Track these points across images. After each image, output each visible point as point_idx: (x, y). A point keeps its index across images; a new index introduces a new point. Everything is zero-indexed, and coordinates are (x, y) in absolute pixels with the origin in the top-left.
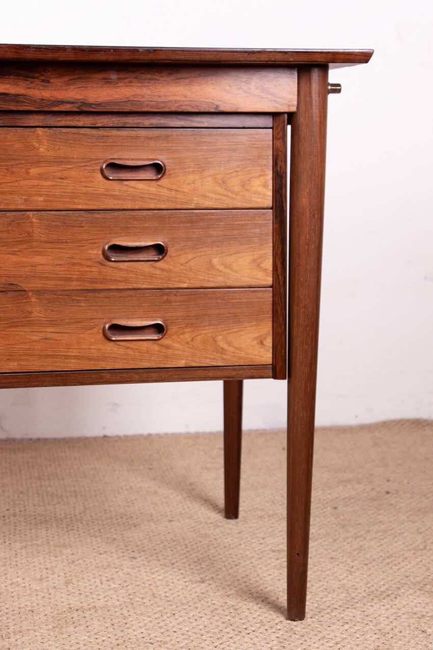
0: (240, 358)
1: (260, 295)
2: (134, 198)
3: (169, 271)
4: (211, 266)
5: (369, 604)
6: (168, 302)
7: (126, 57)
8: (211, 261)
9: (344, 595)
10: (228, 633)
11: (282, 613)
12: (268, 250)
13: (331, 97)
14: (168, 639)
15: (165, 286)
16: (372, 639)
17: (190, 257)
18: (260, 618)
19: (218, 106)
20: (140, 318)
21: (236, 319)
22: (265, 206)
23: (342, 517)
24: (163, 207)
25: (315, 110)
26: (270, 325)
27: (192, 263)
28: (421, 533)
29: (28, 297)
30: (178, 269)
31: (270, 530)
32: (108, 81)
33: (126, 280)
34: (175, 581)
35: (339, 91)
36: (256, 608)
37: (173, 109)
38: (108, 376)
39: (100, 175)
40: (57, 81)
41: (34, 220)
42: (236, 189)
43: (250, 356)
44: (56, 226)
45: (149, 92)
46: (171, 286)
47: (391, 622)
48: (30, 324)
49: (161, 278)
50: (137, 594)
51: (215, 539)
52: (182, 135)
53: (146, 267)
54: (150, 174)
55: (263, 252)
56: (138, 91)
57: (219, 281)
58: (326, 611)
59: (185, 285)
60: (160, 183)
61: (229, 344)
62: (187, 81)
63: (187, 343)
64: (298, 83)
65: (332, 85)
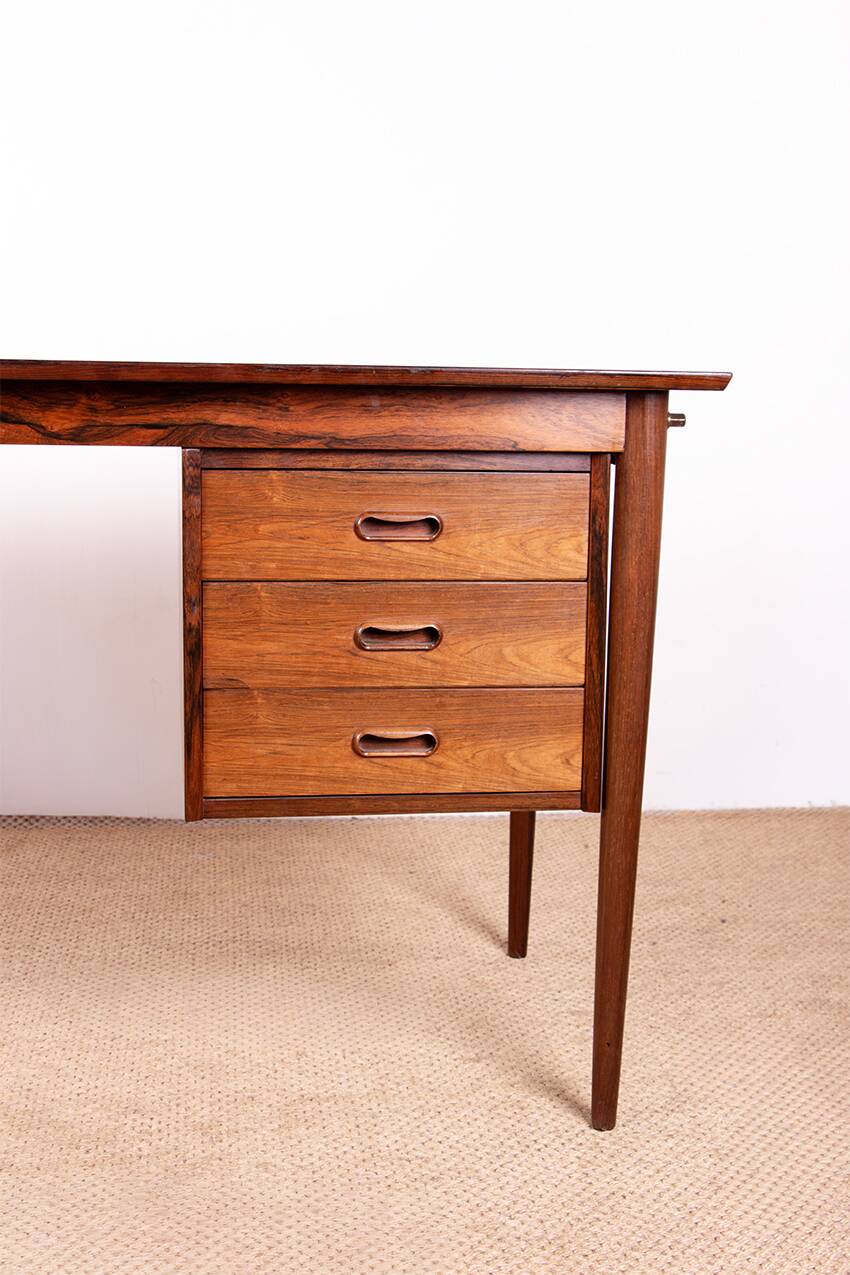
0: (538, 782)
1: (567, 696)
2: (399, 565)
3: (444, 664)
4: (501, 658)
5: (701, 1105)
6: (442, 705)
7: (394, 380)
8: (501, 651)
9: (667, 1088)
10: (511, 1147)
11: (584, 1117)
12: (580, 636)
13: (672, 432)
15: (438, 684)
16: (707, 1165)
17: (473, 644)
18: (555, 1124)
19: (516, 444)
20: (403, 727)
21: (533, 729)
22: (578, 577)
23: (663, 960)
24: (438, 577)
25: (650, 451)
26: (580, 737)
27: (476, 654)
28: (768, 988)
29: (252, 697)
30: (455, 662)
32: (367, 409)
33: (385, 676)
34: (441, 1057)
35: (683, 424)
36: (549, 1106)
37: (455, 447)
38: (358, 804)
39: (354, 533)
40: (300, 410)
41: (263, 594)
42: (539, 553)
43: (552, 780)
44: (292, 602)
45: (422, 424)
46: (445, 684)
47: (732, 1137)
48: (253, 733)
49: (432, 673)
50: (390, 1076)
51: (496, 990)
52: (466, 481)
53: (412, 659)
54: (422, 534)
55: (571, 639)
56: (408, 422)
57: (512, 678)
58: (643, 1116)
59: (465, 683)
60: (434, 545)
61: (524, 762)
62: (474, 409)
63: (467, 761)
64: (627, 414)
65: (674, 416)
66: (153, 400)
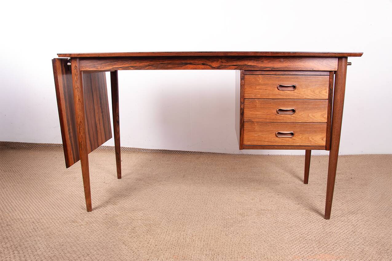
0: (316, 143)
1: (323, 125)
2: (286, 96)
3: (296, 117)
4: (308, 116)
5: (349, 216)
6: (295, 126)
7: (286, 55)
8: (309, 114)
9: (341, 212)
11: (323, 217)
12: (326, 112)
13: (348, 66)
14: (290, 222)
15: (294, 121)
16: (351, 228)
17: (302, 113)
18: (317, 218)
19: (313, 69)
20: (287, 131)
21: (315, 132)
22: (326, 99)
23: (338, 186)
24: (295, 98)
25: (343, 70)
26: (326, 134)
27: (303, 115)
28: (363, 192)
29: (254, 124)
30: (298, 117)
31: (317, 188)
32: (281, 62)
33: (283, 120)
34: (291, 203)
35: (351, 65)
36: (315, 214)
37: (300, 70)
38: (276, 147)
39: (277, 89)
40: (266, 62)
41: (257, 102)
42: (317, 93)
43: (319, 143)
44: (263, 103)
45: (292, 65)
46: (296, 122)
47: (356, 222)
48: (254, 131)
49: (294, 119)
50: (280, 206)
51: (302, 190)
52: (302, 77)
53: (289, 116)
54: (292, 89)
55: (324, 112)
56: (289, 64)
57: (311, 121)
58: (336, 217)
59: (300, 122)
60: (294, 91)
61: (313, 139)
62: (304, 61)
63: (300, 139)
64: (338, 62)
65: (349, 63)
66: (235, 60)
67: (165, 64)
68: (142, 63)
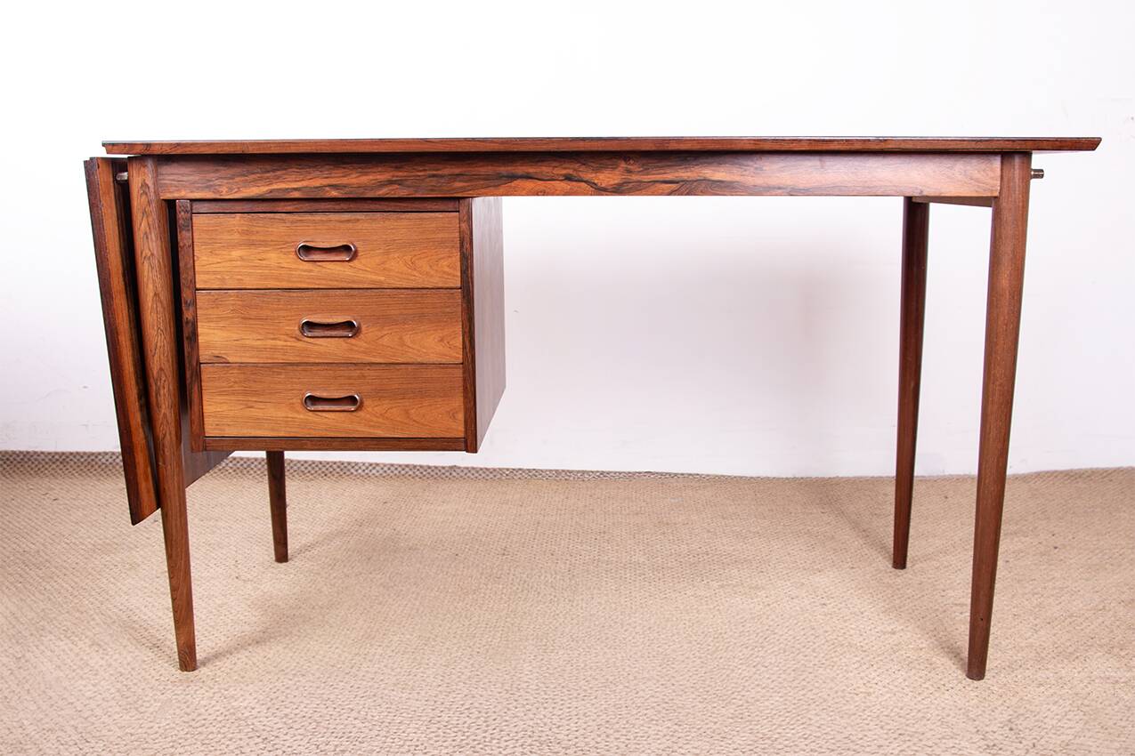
5: (1060, 665)
9: (1033, 654)
10: (927, 688)
13: (1034, 182)
25: (1018, 195)
35: (1042, 176)
56: (845, 178)
62: (893, 167)
64: (1002, 170)
65: (1035, 171)
66: (670, 164)
67: (442, 176)
68: (366, 174)
